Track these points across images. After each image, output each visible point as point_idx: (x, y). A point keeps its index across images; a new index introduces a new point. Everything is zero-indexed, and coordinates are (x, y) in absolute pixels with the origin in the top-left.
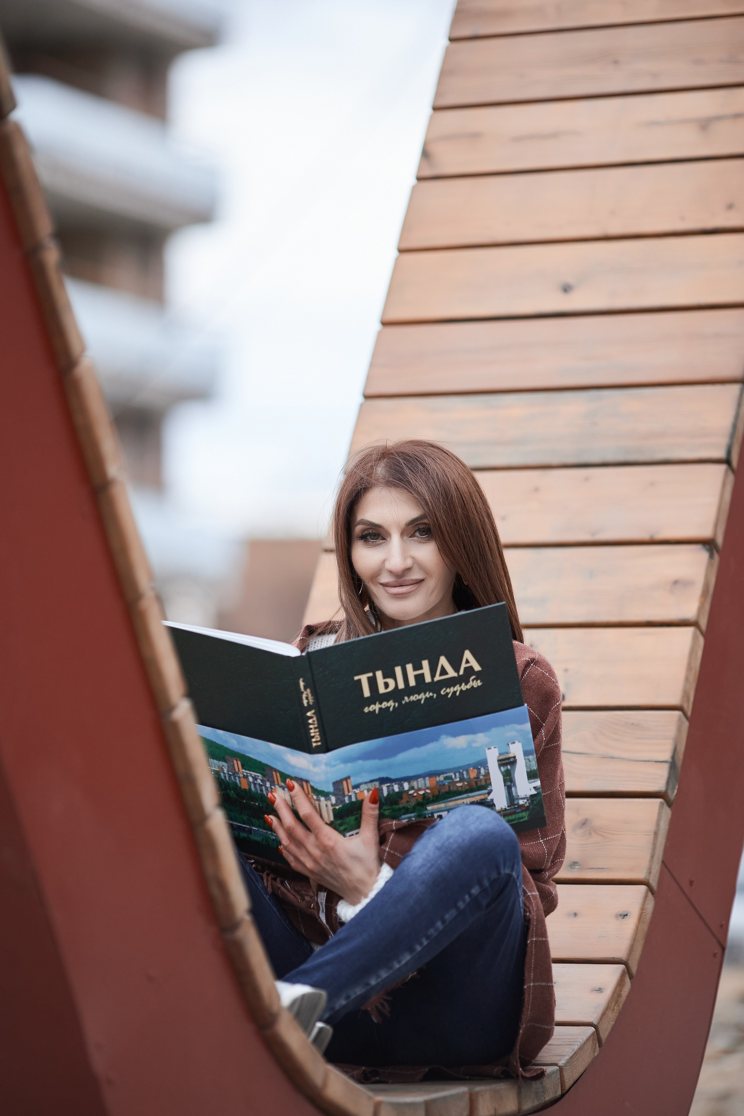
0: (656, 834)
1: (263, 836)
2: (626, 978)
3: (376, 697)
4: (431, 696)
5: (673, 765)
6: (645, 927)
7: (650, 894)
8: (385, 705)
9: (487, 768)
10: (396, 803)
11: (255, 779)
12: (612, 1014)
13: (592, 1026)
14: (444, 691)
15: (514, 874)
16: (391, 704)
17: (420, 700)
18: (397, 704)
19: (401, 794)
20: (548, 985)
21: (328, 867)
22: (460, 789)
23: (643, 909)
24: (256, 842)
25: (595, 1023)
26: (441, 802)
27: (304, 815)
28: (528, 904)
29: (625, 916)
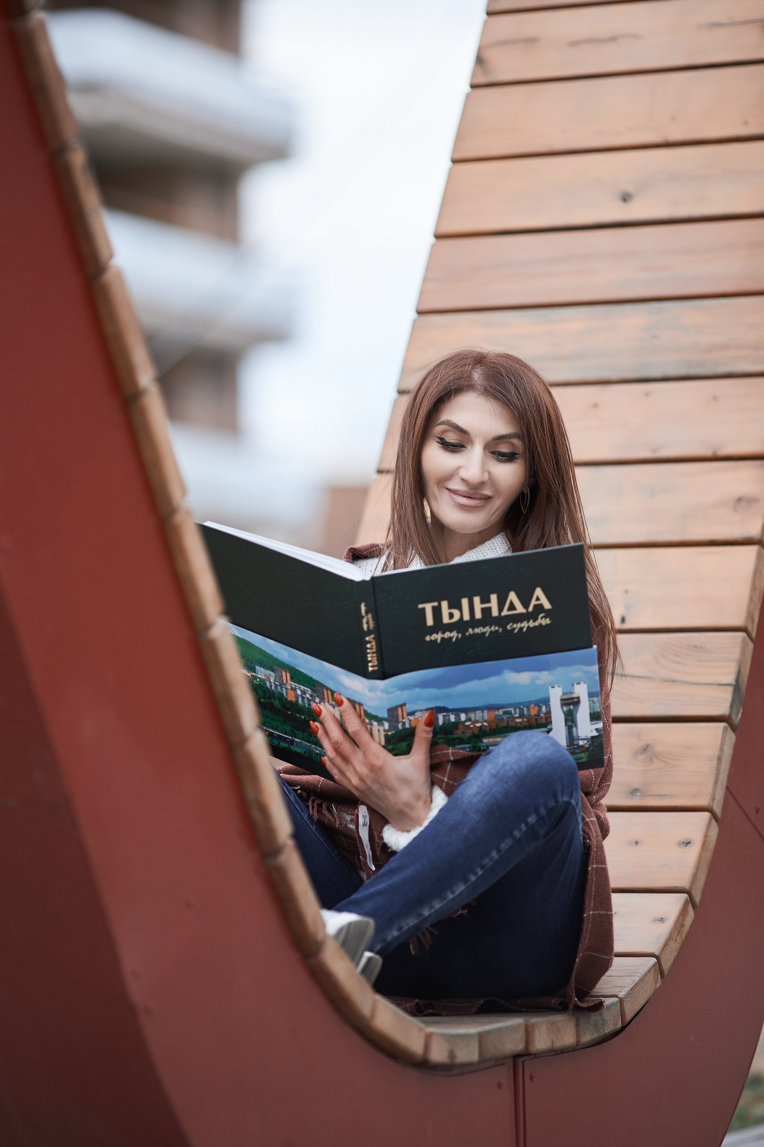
0: (719, 759)
1: (306, 748)
2: (689, 908)
3: (439, 626)
4: (496, 631)
5: (737, 688)
6: (709, 855)
7: (713, 821)
8: (447, 635)
9: (549, 706)
10: (451, 733)
11: (304, 692)
12: (674, 944)
13: (653, 957)
14: (511, 627)
15: (573, 802)
16: (454, 635)
17: (484, 633)
18: (460, 636)
19: (457, 724)
20: (607, 914)
21: (375, 787)
22: (519, 725)
23: (706, 836)
24: (298, 754)
25: (657, 953)
26: (498, 736)
27: (353, 732)
28: (587, 830)
29: (687, 844)
